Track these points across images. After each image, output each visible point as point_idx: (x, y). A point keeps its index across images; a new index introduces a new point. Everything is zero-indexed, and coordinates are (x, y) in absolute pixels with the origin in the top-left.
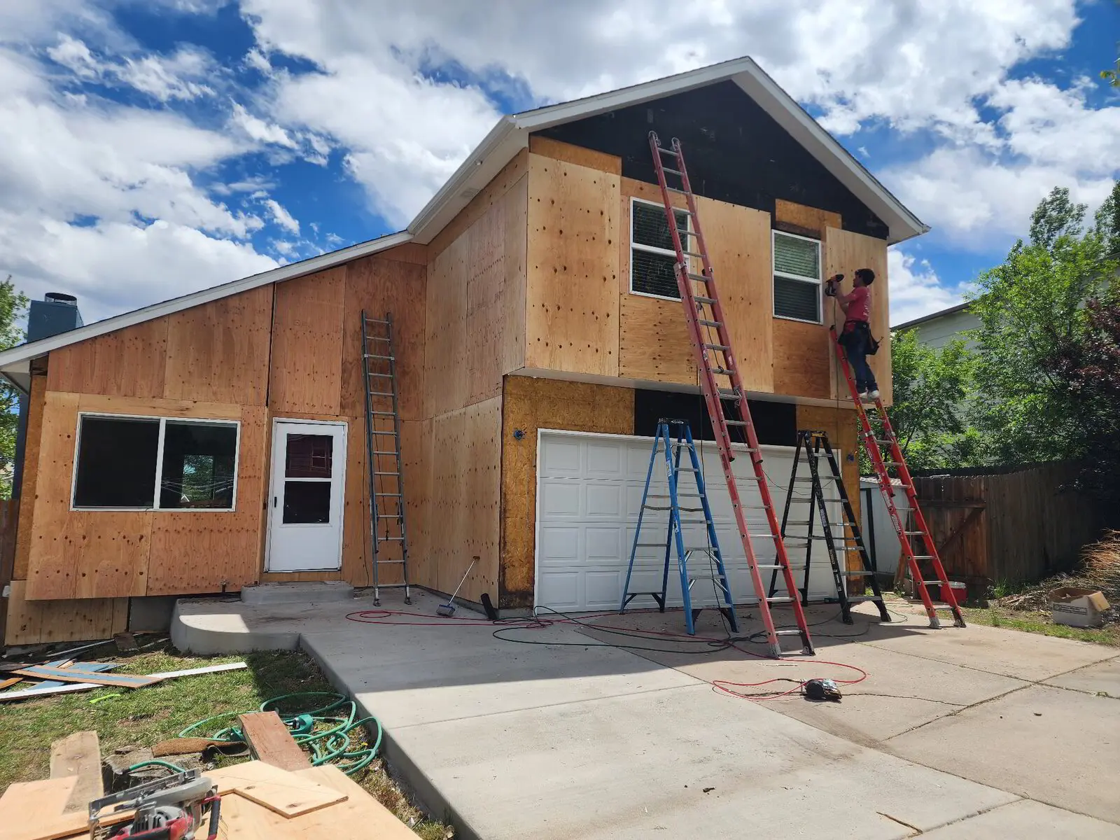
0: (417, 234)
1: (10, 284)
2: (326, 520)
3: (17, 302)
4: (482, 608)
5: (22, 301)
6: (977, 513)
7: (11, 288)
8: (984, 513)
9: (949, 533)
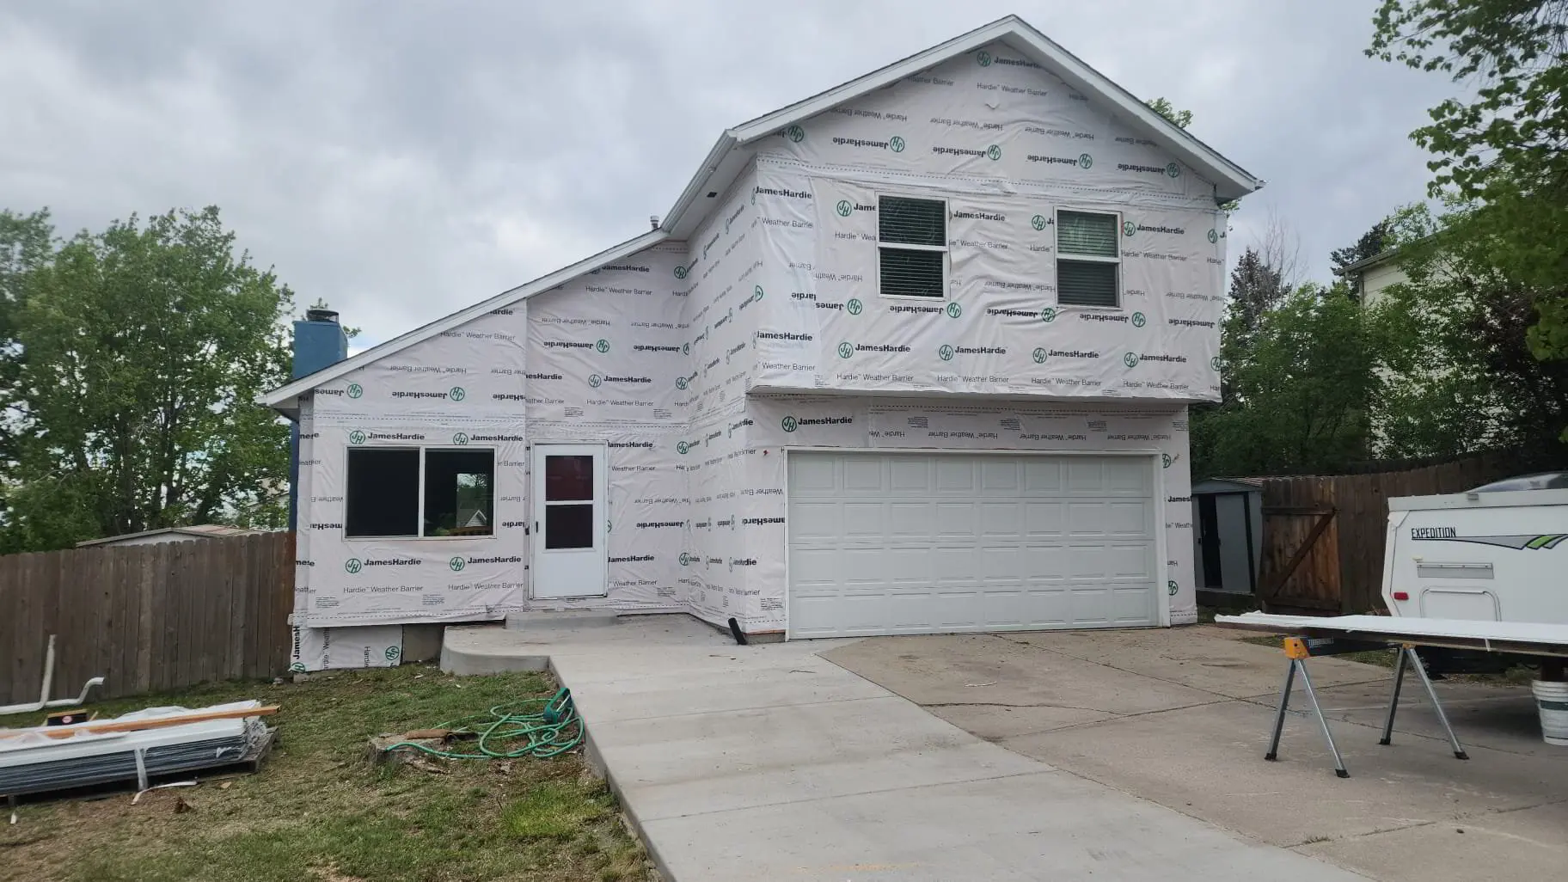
0: (672, 232)
1: (272, 275)
2: (590, 544)
3: (281, 295)
4: (731, 633)
5: (285, 294)
6: (1326, 520)
7: (273, 279)
8: (1334, 520)
9: (1299, 546)
